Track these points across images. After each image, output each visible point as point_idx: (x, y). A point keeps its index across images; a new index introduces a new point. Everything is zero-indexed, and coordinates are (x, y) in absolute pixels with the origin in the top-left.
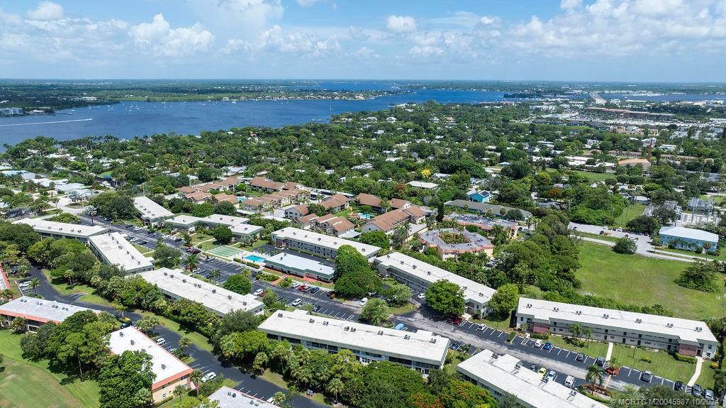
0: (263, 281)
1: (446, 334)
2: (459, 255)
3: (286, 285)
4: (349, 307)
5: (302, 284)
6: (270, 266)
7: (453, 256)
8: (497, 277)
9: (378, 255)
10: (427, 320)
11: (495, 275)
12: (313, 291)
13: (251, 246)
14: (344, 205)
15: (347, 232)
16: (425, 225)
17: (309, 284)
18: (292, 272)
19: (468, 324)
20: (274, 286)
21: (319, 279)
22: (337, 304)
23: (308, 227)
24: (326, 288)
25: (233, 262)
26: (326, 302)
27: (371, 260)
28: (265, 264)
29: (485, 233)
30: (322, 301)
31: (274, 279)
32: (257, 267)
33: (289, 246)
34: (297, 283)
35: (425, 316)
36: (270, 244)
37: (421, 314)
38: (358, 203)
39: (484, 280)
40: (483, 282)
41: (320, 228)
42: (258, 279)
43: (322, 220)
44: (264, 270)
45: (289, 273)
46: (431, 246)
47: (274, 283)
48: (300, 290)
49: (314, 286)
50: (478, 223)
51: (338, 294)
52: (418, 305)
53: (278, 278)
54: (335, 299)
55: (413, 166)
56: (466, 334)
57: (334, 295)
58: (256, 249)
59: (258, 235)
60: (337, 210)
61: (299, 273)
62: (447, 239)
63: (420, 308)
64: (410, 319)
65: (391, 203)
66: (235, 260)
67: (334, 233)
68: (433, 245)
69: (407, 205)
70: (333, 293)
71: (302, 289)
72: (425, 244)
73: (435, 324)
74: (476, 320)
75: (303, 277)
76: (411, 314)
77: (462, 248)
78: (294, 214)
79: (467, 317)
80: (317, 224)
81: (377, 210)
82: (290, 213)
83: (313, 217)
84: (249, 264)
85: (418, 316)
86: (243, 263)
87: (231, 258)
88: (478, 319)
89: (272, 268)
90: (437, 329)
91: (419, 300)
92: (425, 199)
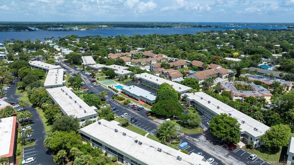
0: (116, 100)
1: (219, 157)
2: (245, 98)
3: (125, 104)
4: (156, 123)
5: (135, 104)
6: (124, 92)
7: (241, 98)
8: (272, 116)
9: (188, 92)
10: (208, 142)
11: (270, 115)
12: (139, 109)
13: (123, 81)
14: (183, 66)
15: (178, 79)
16: (227, 79)
17: (139, 105)
18: (134, 96)
19: (241, 151)
20: (119, 103)
21: (147, 103)
22: (149, 120)
23: (158, 74)
24: (148, 109)
25: (108, 88)
26: (143, 117)
27: (183, 95)
28: (121, 91)
29: (266, 86)
30: (141, 117)
31: (122, 99)
32: (117, 92)
33: (142, 83)
34: (133, 103)
35: (207, 139)
36: (133, 81)
37: (205, 136)
38: (191, 65)
39: (261, 118)
40: (259, 119)
41: (163, 75)
42: (113, 98)
43: (165, 71)
44: (120, 94)
45: (132, 97)
46: (226, 90)
47: (121, 102)
48: (132, 107)
49: (141, 107)
50: (263, 80)
51: (152, 114)
52: (205, 129)
53: (124, 99)
54: (150, 117)
55: (229, 51)
56: (237, 161)
57: (150, 114)
58: (123, 83)
59: (129, 76)
60: (179, 68)
61: (137, 98)
62: (239, 87)
63: (206, 131)
64: (195, 139)
65: (209, 66)
66: (109, 87)
67: (170, 78)
68: (228, 90)
69: (219, 67)
70: (150, 112)
71: (133, 107)
72: (223, 89)
73: (214, 147)
74: (249, 149)
75: (138, 100)
76: (196, 136)
77: (248, 94)
78: (154, 67)
79: (241, 145)
80: (163, 73)
81: (201, 69)
82: (152, 67)
83: (163, 69)
84: (114, 90)
85: (202, 138)
86: (112, 89)
87: (107, 86)
88: (251, 149)
89: (124, 93)
90: (213, 152)
91: (207, 125)
92: (231, 65)
